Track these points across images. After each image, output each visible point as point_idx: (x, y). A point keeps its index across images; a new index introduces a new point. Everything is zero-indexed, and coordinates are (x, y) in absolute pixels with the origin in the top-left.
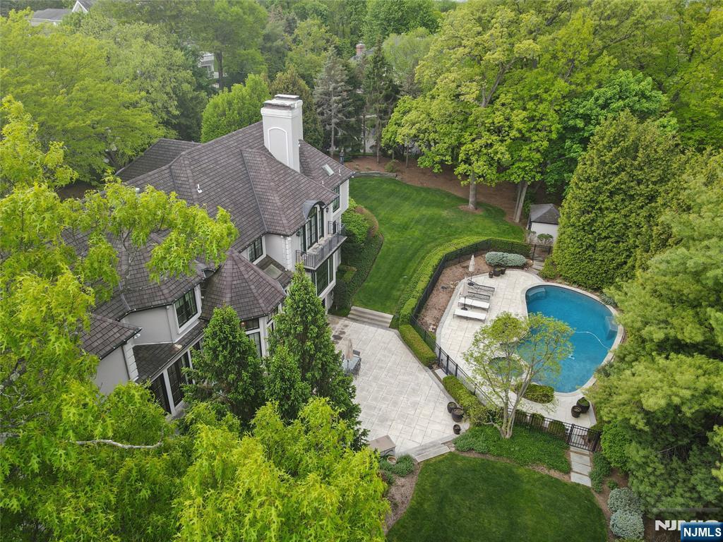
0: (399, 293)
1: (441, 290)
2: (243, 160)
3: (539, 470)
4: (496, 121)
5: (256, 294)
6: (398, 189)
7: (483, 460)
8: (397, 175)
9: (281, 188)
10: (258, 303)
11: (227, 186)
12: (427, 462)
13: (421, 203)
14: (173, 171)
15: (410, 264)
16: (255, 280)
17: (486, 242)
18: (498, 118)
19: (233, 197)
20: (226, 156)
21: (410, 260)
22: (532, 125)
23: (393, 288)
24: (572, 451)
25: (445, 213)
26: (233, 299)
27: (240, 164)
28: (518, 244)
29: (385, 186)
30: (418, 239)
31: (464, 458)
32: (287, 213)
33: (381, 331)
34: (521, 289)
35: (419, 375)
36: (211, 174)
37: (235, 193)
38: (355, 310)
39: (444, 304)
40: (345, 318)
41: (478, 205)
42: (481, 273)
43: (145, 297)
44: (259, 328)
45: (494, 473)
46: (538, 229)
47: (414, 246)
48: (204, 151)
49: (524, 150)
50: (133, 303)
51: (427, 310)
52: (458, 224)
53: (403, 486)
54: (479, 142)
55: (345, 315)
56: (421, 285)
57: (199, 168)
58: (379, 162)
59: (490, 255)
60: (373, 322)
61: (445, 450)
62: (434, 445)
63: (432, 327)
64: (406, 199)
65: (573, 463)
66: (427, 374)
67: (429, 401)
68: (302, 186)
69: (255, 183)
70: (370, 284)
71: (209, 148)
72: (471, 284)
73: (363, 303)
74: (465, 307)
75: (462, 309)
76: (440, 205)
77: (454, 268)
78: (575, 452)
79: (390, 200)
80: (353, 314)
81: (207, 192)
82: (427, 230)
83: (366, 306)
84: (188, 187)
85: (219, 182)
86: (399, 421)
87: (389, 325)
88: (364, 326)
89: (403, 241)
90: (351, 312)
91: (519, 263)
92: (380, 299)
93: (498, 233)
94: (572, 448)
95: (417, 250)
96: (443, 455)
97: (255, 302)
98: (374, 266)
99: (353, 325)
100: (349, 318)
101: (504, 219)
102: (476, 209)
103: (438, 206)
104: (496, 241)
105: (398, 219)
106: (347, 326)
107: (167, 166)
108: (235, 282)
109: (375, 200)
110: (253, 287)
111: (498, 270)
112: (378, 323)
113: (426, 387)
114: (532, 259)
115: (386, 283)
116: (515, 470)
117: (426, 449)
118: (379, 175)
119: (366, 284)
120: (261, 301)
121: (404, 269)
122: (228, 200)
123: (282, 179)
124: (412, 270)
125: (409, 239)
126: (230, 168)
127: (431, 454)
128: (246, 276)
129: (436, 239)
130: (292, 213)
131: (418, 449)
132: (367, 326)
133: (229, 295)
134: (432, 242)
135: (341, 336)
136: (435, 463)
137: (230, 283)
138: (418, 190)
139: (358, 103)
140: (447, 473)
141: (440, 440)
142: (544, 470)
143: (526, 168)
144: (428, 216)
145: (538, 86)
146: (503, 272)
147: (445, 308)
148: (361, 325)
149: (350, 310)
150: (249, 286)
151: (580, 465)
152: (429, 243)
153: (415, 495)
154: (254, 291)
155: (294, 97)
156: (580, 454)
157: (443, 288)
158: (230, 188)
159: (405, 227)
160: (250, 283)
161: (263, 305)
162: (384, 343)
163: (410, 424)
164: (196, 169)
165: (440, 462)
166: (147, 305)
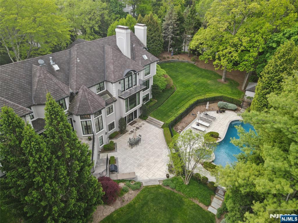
0: (171, 114)
1: (191, 115)
2: (104, 50)
3: (195, 202)
4: (234, 41)
5: (90, 105)
6: (193, 69)
7: (172, 191)
8: (195, 63)
9: (116, 63)
10: (90, 109)
11: (92, 60)
12: (147, 187)
13: (200, 76)
14: (71, 52)
15: (183, 102)
16: (91, 99)
17: (221, 97)
18: (236, 40)
19: (94, 65)
20: (96, 47)
21: (183, 100)
22: (251, 44)
23: (170, 111)
24: (216, 197)
25: (209, 82)
26: (80, 105)
27: (102, 51)
28: (236, 100)
29: (188, 67)
30: (191, 92)
31: (164, 189)
32: (115, 73)
33: (157, 128)
34: (229, 120)
35: (164, 150)
36: (86, 54)
37: (95, 63)
38: (150, 118)
39: (190, 122)
40: (144, 121)
41: (226, 79)
42: (213, 111)
43: (41, 100)
44: (90, 119)
45: (173, 198)
46: (248, 94)
47: (188, 95)
48: (86, 45)
49: (246, 56)
50: (36, 102)
51: (180, 123)
52: (213, 87)
53: (131, 194)
54: (226, 51)
55: (145, 120)
56: (181, 112)
57: (81, 51)
58: (189, 56)
59: (220, 103)
60: (155, 124)
61: (157, 183)
62: (155, 180)
63: (179, 130)
64: (195, 73)
65: (213, 202)
66: (167, 150)
67: (163, 162)
68: (127, 63)
69: (106, 60)
70: (161, 108)
71: (88, 44)
72: (207, 115)
73: (155, 116)
74: (198, 124)
75: (197, 125)
76: (208, 78)
77: (202, 106)
78: (217, 198)
79: (187, 73)
80: (148, 120)
81: (82, 62)
82: (197, 88)
83: (155, 117)
84: (74, 59)
85: (89, 58)
86: (146, 167)
87: (161, 127)
88: (151, 125)
89: (184, 92)
90: (148, 119)
91: (232, 108)
92: (162, 116)
93: (231, 94)
94: (216, 196)
95: (189, 96)
96: (155, 185)
97: (89, 108)
98: (166, 101)
99: (147, 124)
100: (146, 121)
101: (237, 87)
102: (225, 81)
103: (207, 78)
104: (226, 97)
105: (186, 82)
106: (143, 124)
107: (69, 50)
108: (82, 99)
109: (180, 72)
110: (89, 102)
111: (222, 110)
112: (157, 125)
113: (164, 156)
114: (241, 108)
115: (168, 108)
116: (183, 199)
117: (150, 181)
118: (187, 62)
119: (159, 108)
120: (91, 108)
121: (179, 104)
122: (91, 66)
123: (118, 59)
124: (182, 105)
125: (187, 91)
126: (96, 53)
127: (150, 184)
128: (87, 97)
129: (200, 93)
130: (118, 74)
131: (148, 180)
132: (152, 126)
133: (79, 104)
134: (197, 94)
135: (140, 128)
136: (150, 188)
137: (80, 99)
138: (202, 70)
139: (182, 30)
140: (153, 193)
141: (159, 179)
142: (197, 202)
143: (247, 65)
144: (200, 82)
145: (257, 26)
146: (224, 111)
147: (190, 123)
148: (150, 125)
149: (148, 118)
150: (88, 101)
151: (216, 204)
152: (196, 94)
153: (134, 199)
154: (89, 104)
155: (143, 25)
156: (219, 199)
157: (192, 114)
158: (94, 61)
159: (188, 86)
160: (88, 100)
161: (92, 110)
162: (156, 134)
163: (150, 169)
164: (80, 52)
165: (153, 188)
166: (41, 103)
